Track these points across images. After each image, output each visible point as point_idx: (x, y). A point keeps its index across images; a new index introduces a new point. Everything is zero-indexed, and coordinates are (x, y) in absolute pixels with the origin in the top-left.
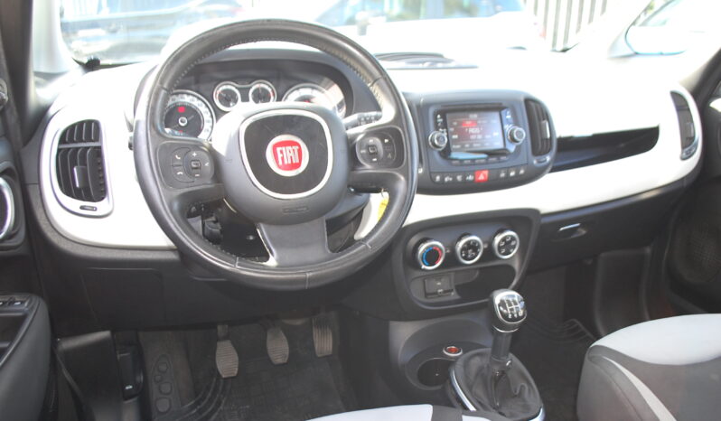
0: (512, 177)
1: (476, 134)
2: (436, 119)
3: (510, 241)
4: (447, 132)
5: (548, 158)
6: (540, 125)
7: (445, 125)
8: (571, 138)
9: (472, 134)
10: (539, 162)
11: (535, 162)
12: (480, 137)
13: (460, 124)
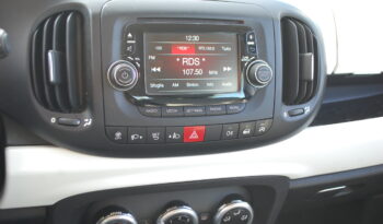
0: (247, 136)
1: (194, 67)
2: (124, 38)
3: (240, 216)
4: (141, 62)
5: (307, 109)
6: (301, 58)
7: (139, 51)
8: (351, 74)
9: (186, 67)
10: (291, 115)
11: (285, 115)
12: (199, 72)
13: (167, 48)
